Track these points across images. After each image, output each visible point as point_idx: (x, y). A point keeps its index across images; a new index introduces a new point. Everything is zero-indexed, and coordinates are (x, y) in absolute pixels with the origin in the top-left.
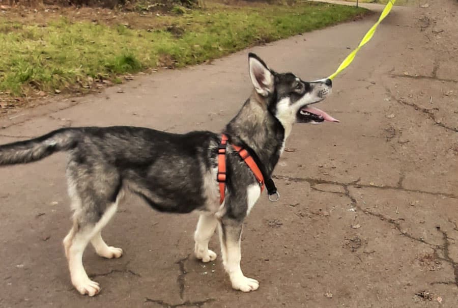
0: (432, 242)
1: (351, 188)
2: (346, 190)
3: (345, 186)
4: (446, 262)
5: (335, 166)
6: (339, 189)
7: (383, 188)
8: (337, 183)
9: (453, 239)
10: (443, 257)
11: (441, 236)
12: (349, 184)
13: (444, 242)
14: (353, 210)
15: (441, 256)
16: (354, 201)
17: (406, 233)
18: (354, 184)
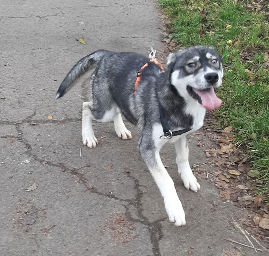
0: (123, 196)
1: (25, 127)
2: (19, 131)
3: (18, 125)
4: (140, 224)
5: (5, 96)
6: (11, 130)
7: (63, 122)
8: (8, 123)
9: (145, 186)
10: (137, 218)
11: (133, 183)
12: (23, 121)
13: (136, 193)
14: (27, 161)
15: (135, 216)
16: (28, 146)
17: (93, 188)
18: (28, 120)
